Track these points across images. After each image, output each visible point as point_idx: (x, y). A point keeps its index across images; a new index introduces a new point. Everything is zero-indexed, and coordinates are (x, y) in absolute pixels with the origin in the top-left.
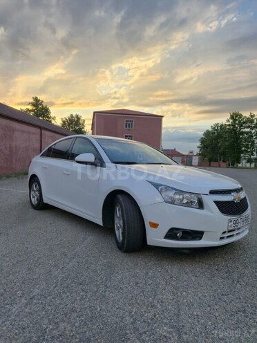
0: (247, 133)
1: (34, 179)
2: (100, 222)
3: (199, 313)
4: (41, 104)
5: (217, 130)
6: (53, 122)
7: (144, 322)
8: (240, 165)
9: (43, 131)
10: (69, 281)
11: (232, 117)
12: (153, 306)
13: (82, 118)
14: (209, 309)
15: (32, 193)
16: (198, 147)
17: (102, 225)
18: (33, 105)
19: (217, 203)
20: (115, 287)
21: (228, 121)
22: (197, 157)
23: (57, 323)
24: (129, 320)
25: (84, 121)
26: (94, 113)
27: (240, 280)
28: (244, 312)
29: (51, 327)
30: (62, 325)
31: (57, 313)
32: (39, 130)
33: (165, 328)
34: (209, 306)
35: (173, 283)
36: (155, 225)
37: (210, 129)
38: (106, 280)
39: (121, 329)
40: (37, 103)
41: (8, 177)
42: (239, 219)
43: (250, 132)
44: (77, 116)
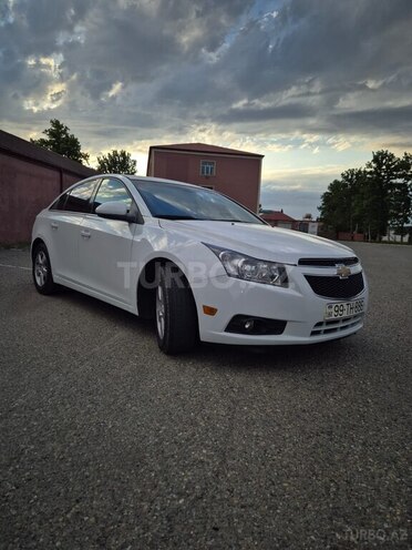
0: (399, 185)
1: (39, 246)
2: (133, 309)
3: (261, 434)
4: (64, 132)
5: (350, 180)
6: (84, 163)
7: (176, 443)
8: (385, 238)
9: (64, 176)
10: (74, 389)
11: (376, 159)
12: (194, 423)
13: (132, 158)
14: (277, 428)
15: (37, 268)
16: (320, 208)
17: (137, 314)
18: (52, 133)
19: (309, 278)
20: (143, 399)
21: (369, 166)
22: (316, 225)
23: (43, 443)
24: (152, 440)
25: (135, 163)
26: (151, 148)
27: (336, 393)
28: (330, 433)
29: (32, 447)
30: (50, 446)
31: (47, 430)
32: (57, 174)
33: (204, 451)
34: (279, 425)
35: (232, 394)
36: (211, 311)
37: (340, 179)
38: (131, 389)
39: (138, 450)
40: (57, 130)
41: (8, 247)
42: (345, 304)
43: (404, 185)
44: (123, 154)
